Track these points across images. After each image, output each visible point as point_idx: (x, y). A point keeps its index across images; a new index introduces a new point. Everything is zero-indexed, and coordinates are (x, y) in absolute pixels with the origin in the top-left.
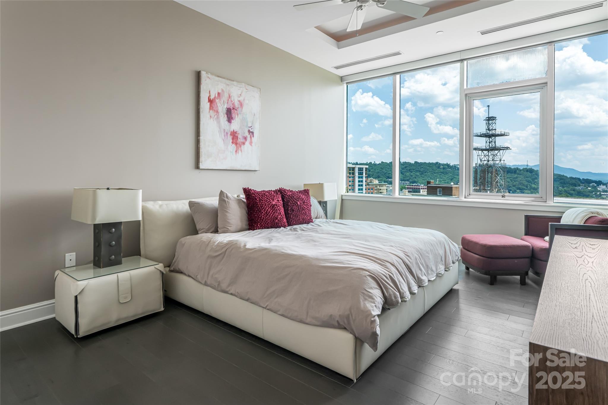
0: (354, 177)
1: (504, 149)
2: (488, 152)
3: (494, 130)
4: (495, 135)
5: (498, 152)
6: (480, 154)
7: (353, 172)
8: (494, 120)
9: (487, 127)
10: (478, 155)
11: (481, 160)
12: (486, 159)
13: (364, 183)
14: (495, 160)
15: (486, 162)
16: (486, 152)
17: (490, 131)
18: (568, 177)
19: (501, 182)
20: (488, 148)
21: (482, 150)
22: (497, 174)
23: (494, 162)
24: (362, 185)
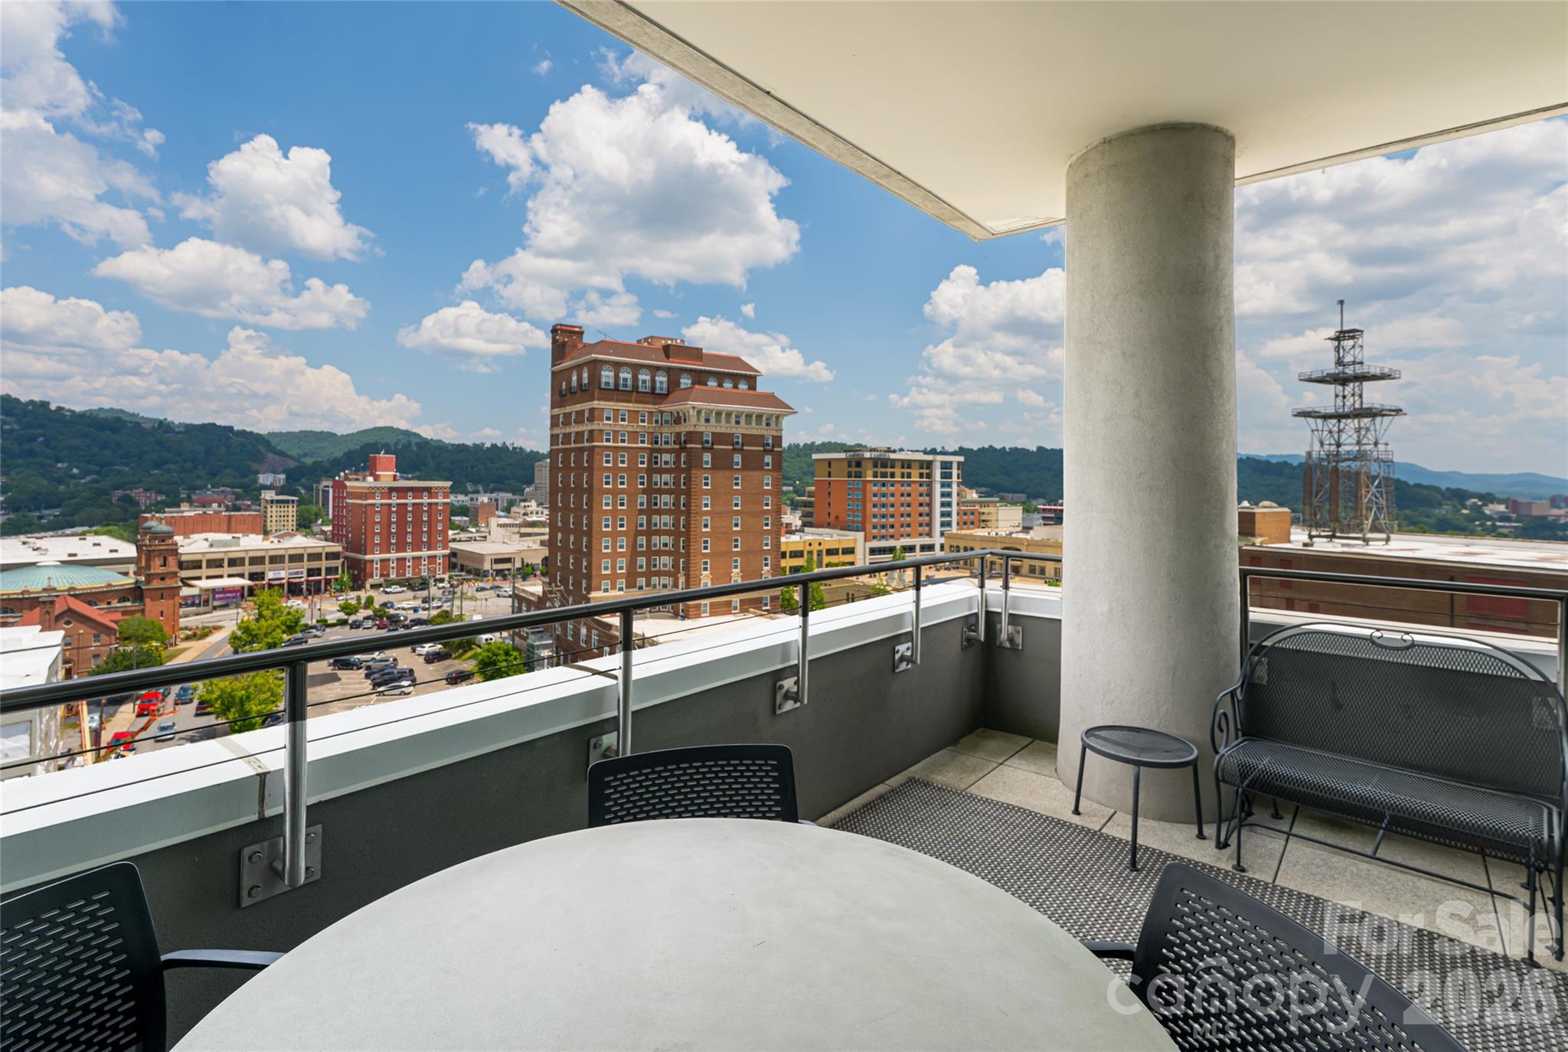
0: (930, 485)
1: (1388, 413)
2: (1339, 421)
3: (1359, 363)
4: (1361, 377)
5: (1370, 422)
6: (1320, 428)
7: (928, 471)
8: (1355, 337)
10: (1315, 428)
11: (1322, 444)
12: (1333, 442)
13: (954, 499)
14: (1363, 442)
15: (1329, 448)
16: (1333, 423)
17: (1346, 366)
19: (1380, 500)
20: (1340, 410)
21: (1326, 417)
24: (949, 504)
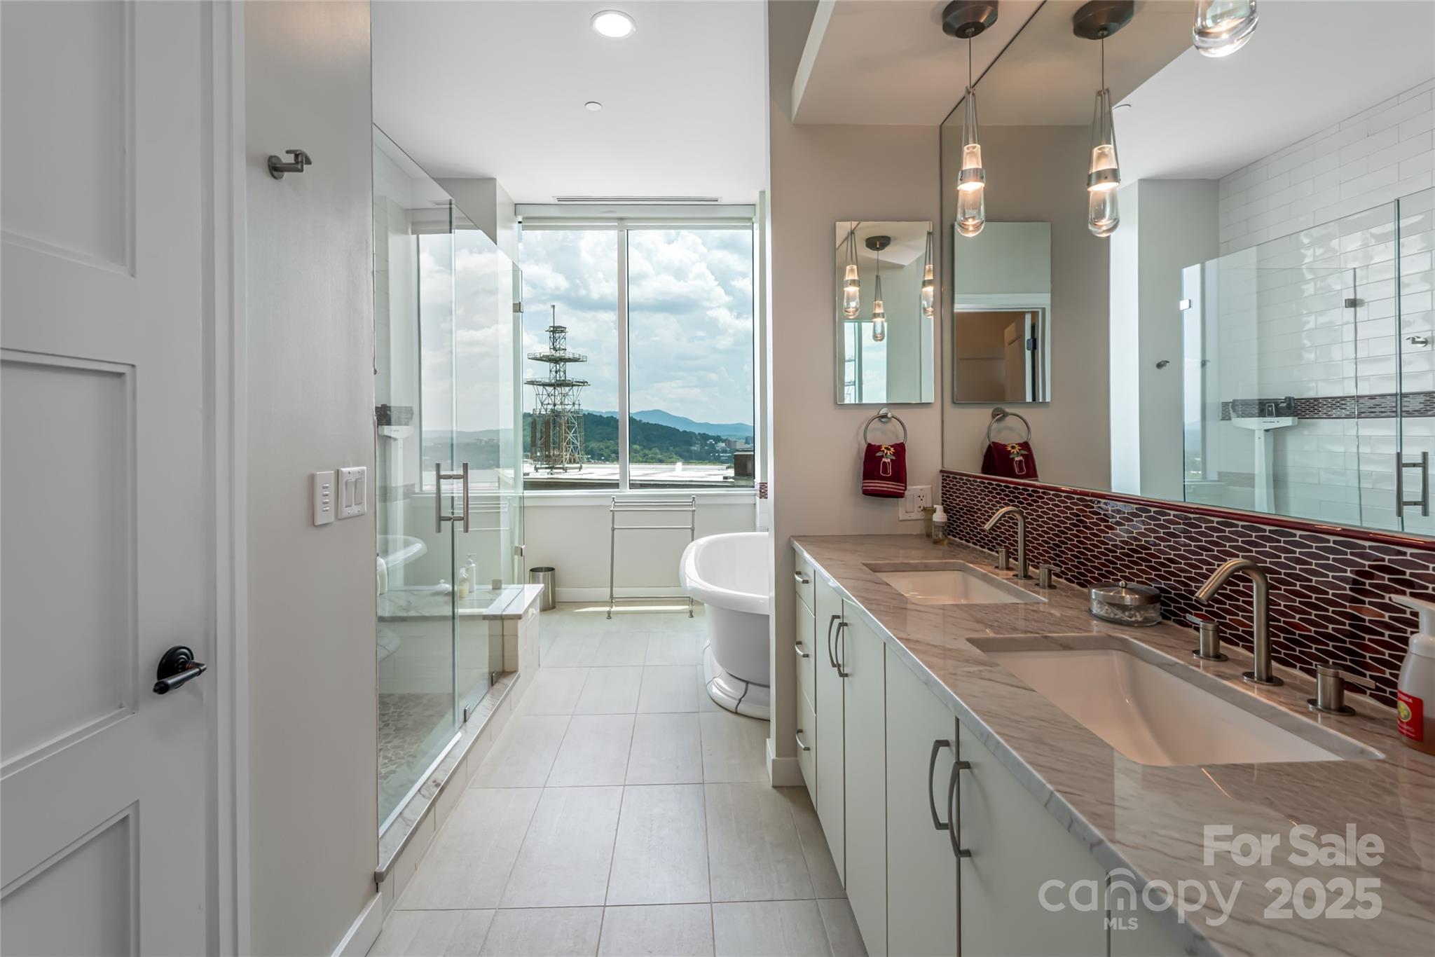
1: (578, 384)
2: (555, 388)
3: (563, 349)
4: (565, 359)
5: (570, 390)
6: (540, 393)
8: (562, 331)
9: (551, 344)
11: (542, 404)
12: (550, 402)
14: (566, 403)
15: (550, 407)
16: (550, 389)
17: (557, 351)
18: (681, 430)
19: (576, 442)
20: (553, 381)
21: (544, 385)
22: (568, 428)
23: (563, 407)
